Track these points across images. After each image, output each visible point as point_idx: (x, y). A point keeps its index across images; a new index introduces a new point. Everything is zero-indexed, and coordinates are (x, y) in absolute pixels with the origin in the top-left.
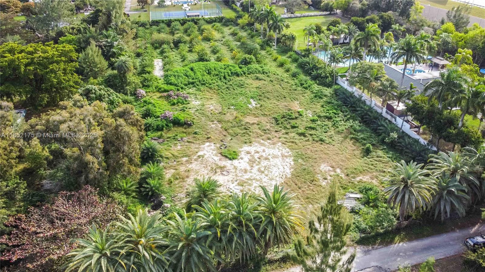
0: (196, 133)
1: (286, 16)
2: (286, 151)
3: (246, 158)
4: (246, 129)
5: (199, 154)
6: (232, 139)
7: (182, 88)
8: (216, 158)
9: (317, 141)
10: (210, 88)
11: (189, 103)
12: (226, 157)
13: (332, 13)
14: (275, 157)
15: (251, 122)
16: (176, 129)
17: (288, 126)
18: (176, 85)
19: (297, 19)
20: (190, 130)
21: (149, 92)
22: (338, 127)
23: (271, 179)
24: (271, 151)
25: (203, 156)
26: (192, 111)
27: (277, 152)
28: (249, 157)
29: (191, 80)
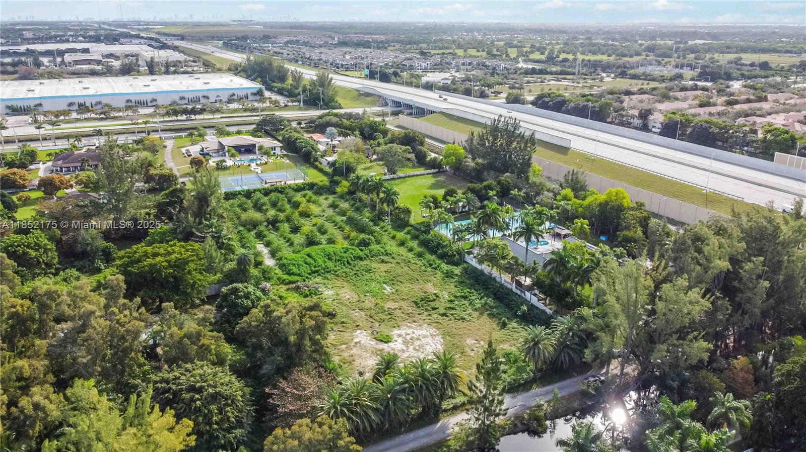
0: (343, 323)
1: (387, 177)
2: (433, 331)
3: (400, 340)
4: (390, 314)
5: (355, 340)
6: (380, 325)
7: (307, 278)
8: (372, 343)
9: (459, 320)
10: (338, 276)
11: (322, 294)
12: (381, 341)
13: (441, 170)
14: (425, 337)
15: (393, 307)
17: (429, 309)
18: (299, 275)
19: (401, 180)
21: (274, 285)
22: (474, 305)
24: (421, 332)
25: (359, 342)
26: (329, 301)
27: (425, 332)
28: (402, 339)
29: (313, 269)
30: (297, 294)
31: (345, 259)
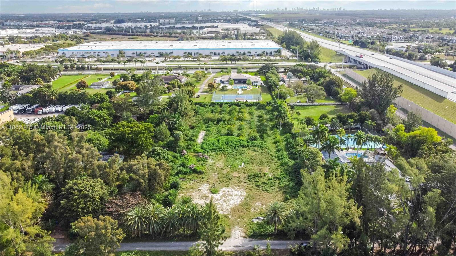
0: (202, 178)
2: (243, 193)
4: (230, 179)
5: (199, 189)
6: (219, 183)
7: (208, 152)
8: (206, 192)
9: (263, 191)
10: (224, 153)
11: (207, 161)
12: (211, 192)
14: (236, 195)
15: (234, 176)
16: (194, 174)
17: (253, 181)
18: (205, 150)
19: (315, 106)
20: (200, 176)
21: (189, 152)
22: (280, 185)
23: (227, 205)
24: (236, 192)
25: (200, 190)
26: (207, 166)
27: (238, 193)
28: (223, 193)
29: (214, 148)
30: (196, 159)
31: (234, 146)
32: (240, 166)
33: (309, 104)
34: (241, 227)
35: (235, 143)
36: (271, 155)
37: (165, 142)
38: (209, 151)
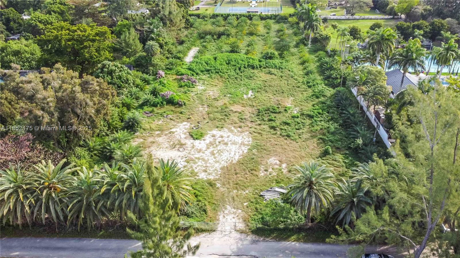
0: (181, 113)
2: (248, 140)
3: (209, 140)
4: (226, 115)
5: (172, 130)
6: (208, 122)
7: (197, 74)
8: (183, 136)
9: (284, 136)
10: (221, 77)
11: (194, 87)
12: (192, 136)
14: (234, 143)
15: (235, 110)
16: (168, 107)
17: (266, 119)
18: (193, 71)
19: (355, 21)
20: (179, 110)
21: (169, 74)
22: (313, 126)
23: (216, 162)
25: (173, 133)
26: (192, 94)
27: (239, 140)
28: (212, 139)
29: (208, 68)
30: (176, 84)
31: (239, 66)
32: (245, 96)
33: (347, 17)
34: (238, 209)
35: (240, 62)
36: (296, 79)
37: (132, 59)
38: (200, 73)
